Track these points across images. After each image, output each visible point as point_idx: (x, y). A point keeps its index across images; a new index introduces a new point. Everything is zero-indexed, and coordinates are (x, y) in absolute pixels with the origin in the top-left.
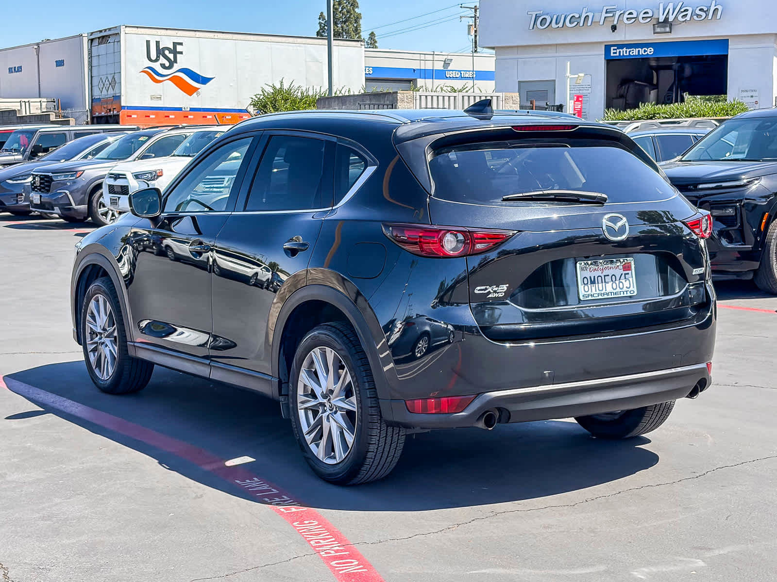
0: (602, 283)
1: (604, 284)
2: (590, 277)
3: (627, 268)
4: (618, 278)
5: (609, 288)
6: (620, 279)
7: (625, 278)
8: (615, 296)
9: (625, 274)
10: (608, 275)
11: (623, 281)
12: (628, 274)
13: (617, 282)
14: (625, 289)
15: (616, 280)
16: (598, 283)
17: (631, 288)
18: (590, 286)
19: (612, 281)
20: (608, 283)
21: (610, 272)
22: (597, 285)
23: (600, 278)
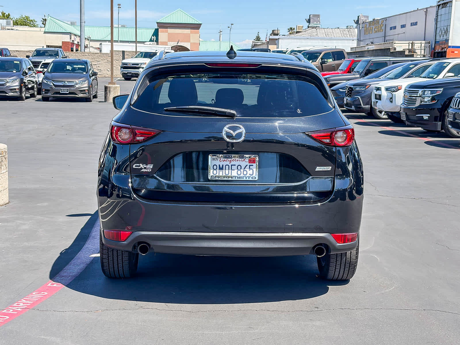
0: (229, 169)
1: (230, 171)
2: (219, 165)
3: (252, 161)
4: (243, 168)
5: (234, 173)
6: (244, 169)
7: (250, 168)
8: (238, 179)
9: (250, 166)
10: (235, 165)
11: (248, 170)
12: (253, 165)
13: (242, 170)
14: (248, 175)
15: (241, 169)
16: (225, 169)
17: (254, 175)
18: (218, 171)
19: (238, 169)
20: (234, 170)
21: (237, 163)
22: (224, 171)
23: (227, 167)
